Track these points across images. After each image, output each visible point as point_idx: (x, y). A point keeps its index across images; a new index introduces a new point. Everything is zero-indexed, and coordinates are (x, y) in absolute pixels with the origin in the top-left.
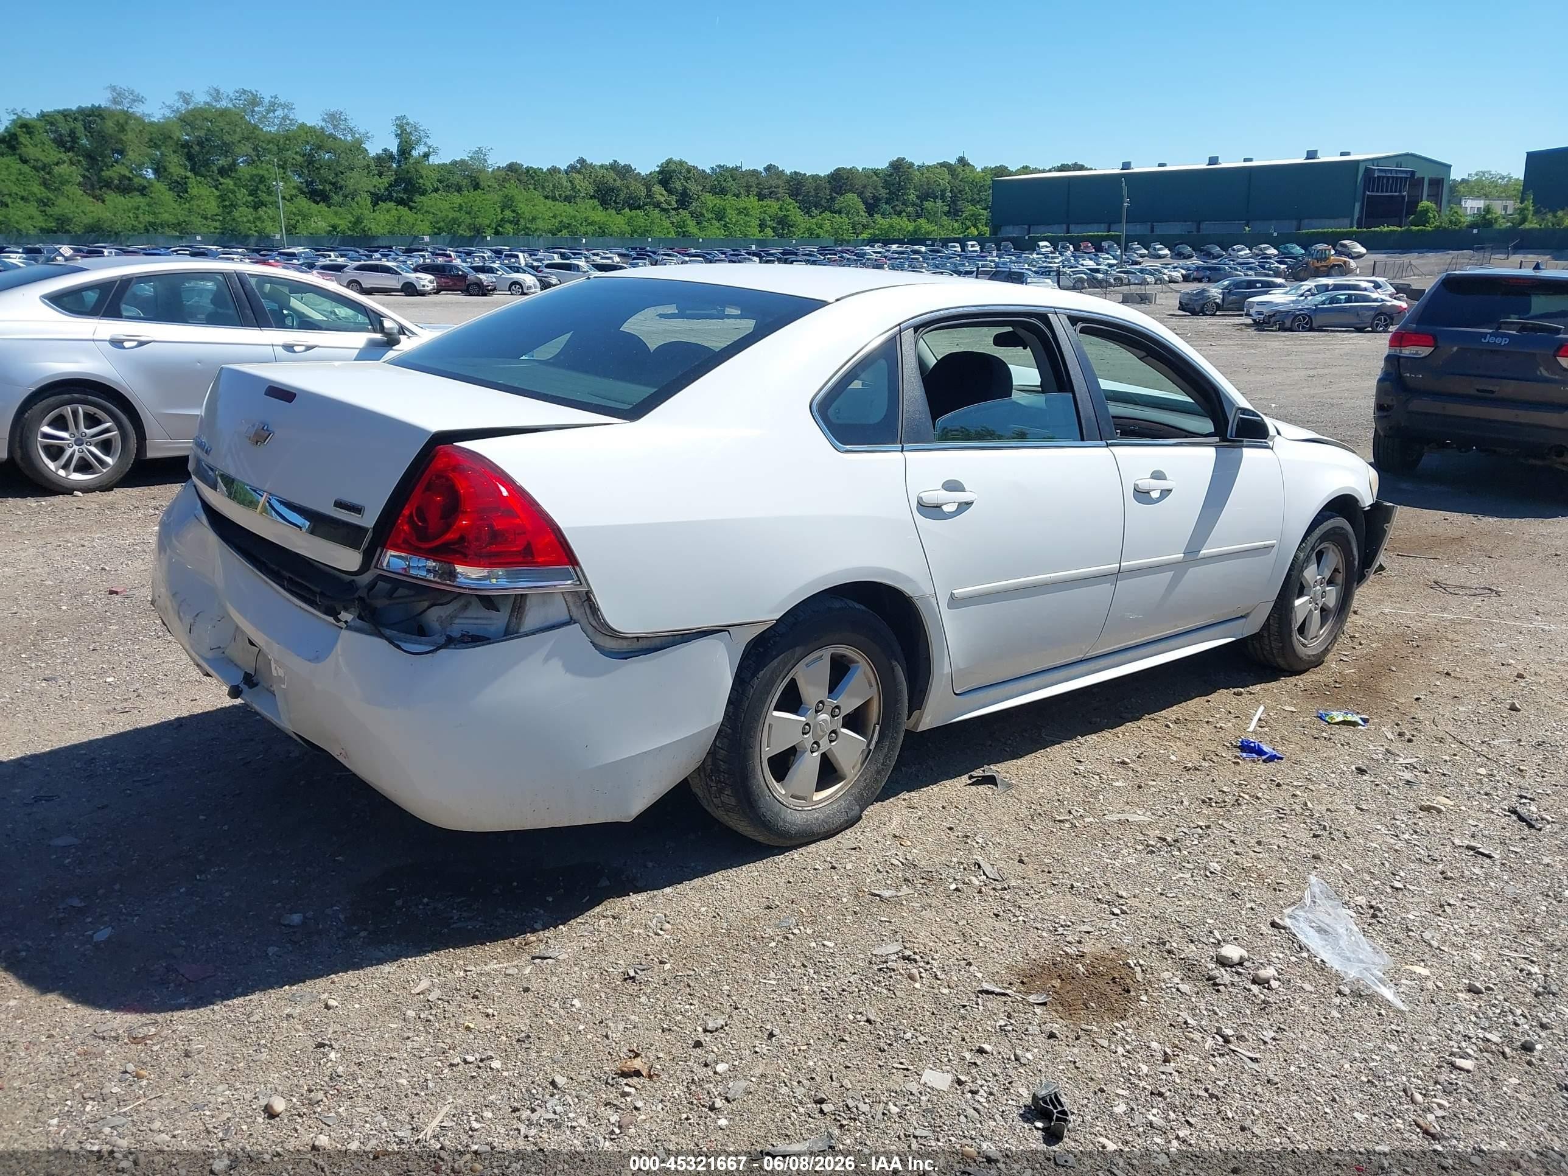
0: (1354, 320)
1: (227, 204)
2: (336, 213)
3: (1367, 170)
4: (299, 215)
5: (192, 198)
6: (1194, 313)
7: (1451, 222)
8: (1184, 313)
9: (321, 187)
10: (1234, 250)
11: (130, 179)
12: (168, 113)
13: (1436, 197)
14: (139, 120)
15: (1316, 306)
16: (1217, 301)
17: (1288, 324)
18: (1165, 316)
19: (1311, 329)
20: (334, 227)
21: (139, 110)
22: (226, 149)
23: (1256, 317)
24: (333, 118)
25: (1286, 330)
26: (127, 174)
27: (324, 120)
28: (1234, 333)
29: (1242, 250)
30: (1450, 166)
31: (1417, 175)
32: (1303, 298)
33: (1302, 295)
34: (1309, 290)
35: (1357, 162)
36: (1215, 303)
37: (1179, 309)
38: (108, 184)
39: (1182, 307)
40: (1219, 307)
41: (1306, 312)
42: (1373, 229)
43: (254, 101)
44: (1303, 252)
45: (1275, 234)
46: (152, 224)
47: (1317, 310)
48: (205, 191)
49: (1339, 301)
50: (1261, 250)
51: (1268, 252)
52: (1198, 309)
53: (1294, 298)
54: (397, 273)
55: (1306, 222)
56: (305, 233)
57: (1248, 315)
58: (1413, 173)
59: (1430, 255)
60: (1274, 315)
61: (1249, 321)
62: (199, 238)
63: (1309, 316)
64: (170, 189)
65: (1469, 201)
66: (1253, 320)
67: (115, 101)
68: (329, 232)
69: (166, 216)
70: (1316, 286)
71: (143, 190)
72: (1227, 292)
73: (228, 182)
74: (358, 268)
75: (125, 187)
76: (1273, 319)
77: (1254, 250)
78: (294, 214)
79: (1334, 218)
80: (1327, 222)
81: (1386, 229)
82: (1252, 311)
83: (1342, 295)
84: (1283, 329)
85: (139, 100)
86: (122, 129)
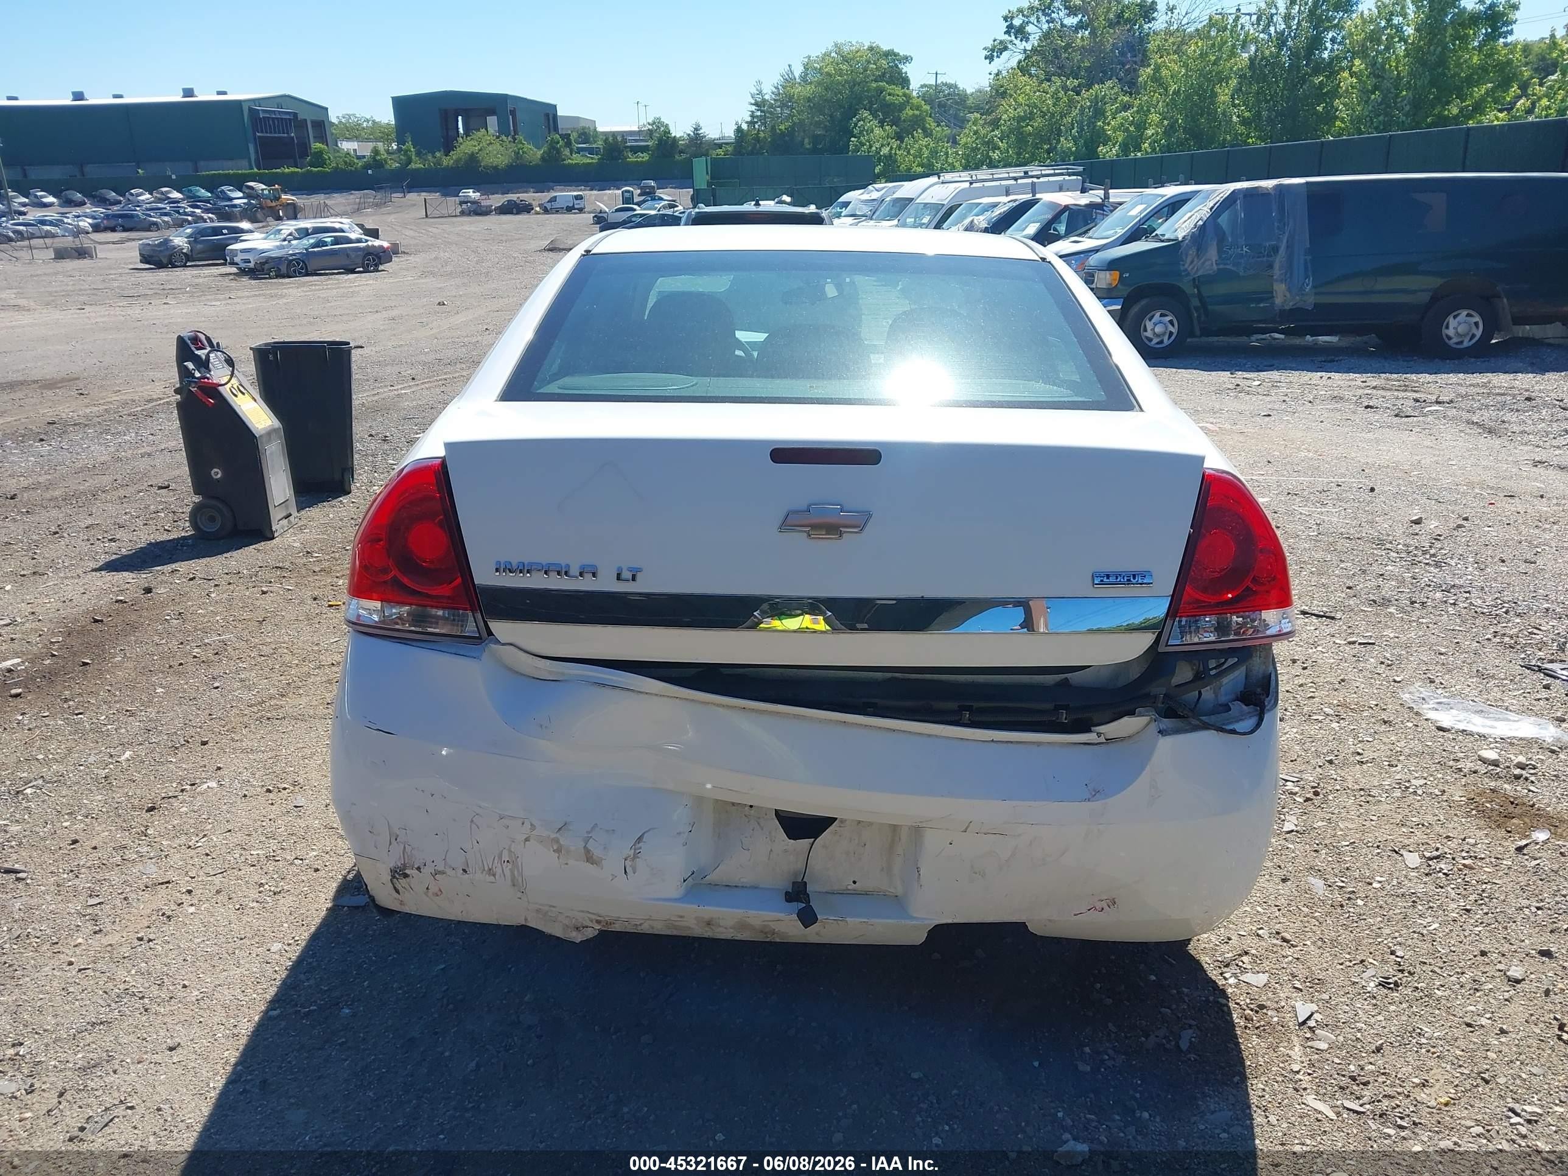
0: (345, 262)
3: (250, 110)
6: (160, 265)
7: (346, 162)
8: (147, 266)
10: (132, 195)
13: (322, 137)
15: (306, 249)
16: (184, 251)
17: (284, 270)
18: (128, 271)
19: (307, 275)
23: (243, 265)
25: (283, 277)
28: (226, 282)
29: (141, 194)
30: (327, 109)
31: (300, 117)
32: (286, 242)
33: (285, 240)
34: (290, 234)
35: (239, 103)
36: (183, 253)
37: (141, 262)
39: (145, 259)
40: (188, 257)
41: (298, 256)
42: (274, 170)
44: (210, 195)
45: (174, 177)
47: (308, 255)
49: (325, 244)
50: (162, 193)
51: (171, 195)
52: (165, 261)
53: (278, 244)
55: (202, 163)
57: (233, 263)
58: (295, 115)
59: (335, 195)
60: (266, 262)
61: (234, 270)
63: (303, 262)
65: (344, 143)
66: (238, 268)
70: (296, 230)
72: (194, 239)
76: (266, 266)
77: (155, 194)
79: (232, 159)
80: (230, 163)
81: (287, 170)
82: (236, 259)
83: (328, 238)
84: (280, 275)
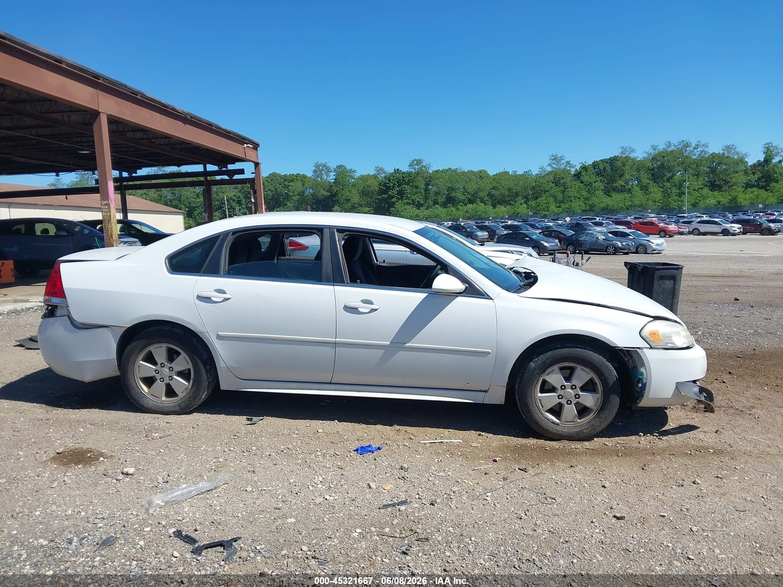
1: (666, 194)
2: (722, 195)
4: (701, 197)
5: (650, 193)
9: (718, 183)
11: (624, 186)
12: (645, 155)
14: (634, 160)
20: (719, 202)
21: (632, 155)
22: (670, 170)
24: (728, 148)
26: (623, 184)
27: (723, 149)
38: (615, 190)
43: (687, 145)
46: (630, 206)
48: (656, 190)
54: (720, 224)
56: (703, 206)
62: (650, 211)
64: (641, 190)
67: (622, 153)
68: (715, 205)
69: (636, 202)
71: (629, 191)
73: (668, 185)
74: (699, 222)
75: (622, 190)
78: (699, 197)
85: (633, 151)
86: (624, 165)
